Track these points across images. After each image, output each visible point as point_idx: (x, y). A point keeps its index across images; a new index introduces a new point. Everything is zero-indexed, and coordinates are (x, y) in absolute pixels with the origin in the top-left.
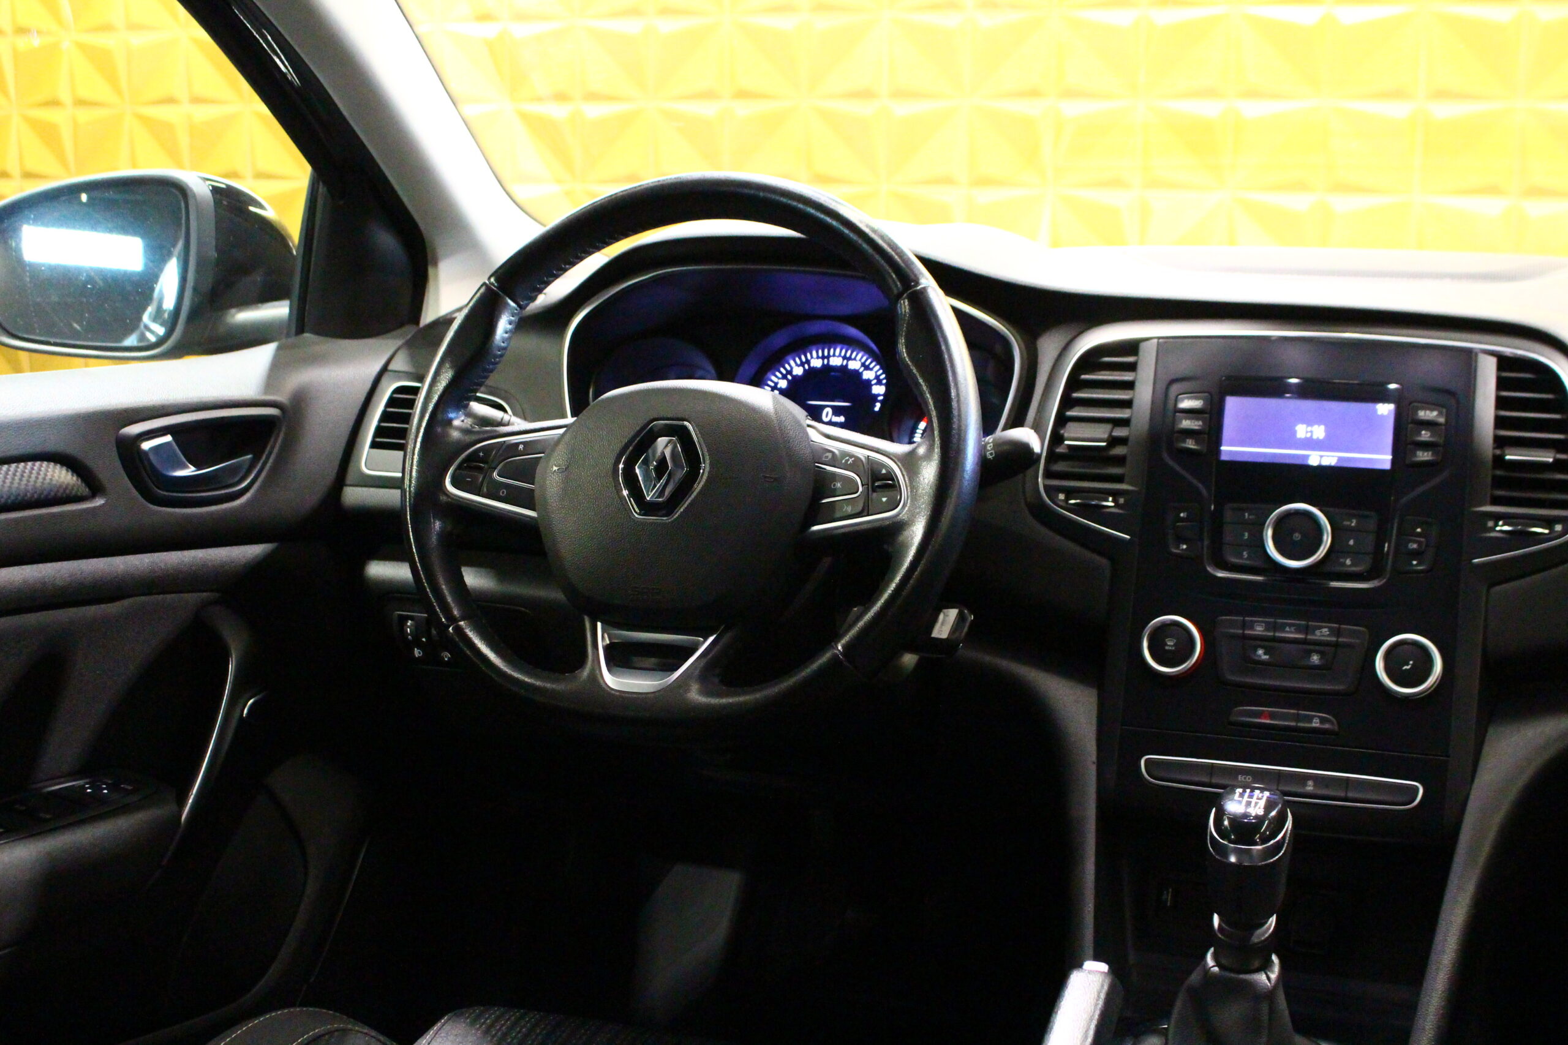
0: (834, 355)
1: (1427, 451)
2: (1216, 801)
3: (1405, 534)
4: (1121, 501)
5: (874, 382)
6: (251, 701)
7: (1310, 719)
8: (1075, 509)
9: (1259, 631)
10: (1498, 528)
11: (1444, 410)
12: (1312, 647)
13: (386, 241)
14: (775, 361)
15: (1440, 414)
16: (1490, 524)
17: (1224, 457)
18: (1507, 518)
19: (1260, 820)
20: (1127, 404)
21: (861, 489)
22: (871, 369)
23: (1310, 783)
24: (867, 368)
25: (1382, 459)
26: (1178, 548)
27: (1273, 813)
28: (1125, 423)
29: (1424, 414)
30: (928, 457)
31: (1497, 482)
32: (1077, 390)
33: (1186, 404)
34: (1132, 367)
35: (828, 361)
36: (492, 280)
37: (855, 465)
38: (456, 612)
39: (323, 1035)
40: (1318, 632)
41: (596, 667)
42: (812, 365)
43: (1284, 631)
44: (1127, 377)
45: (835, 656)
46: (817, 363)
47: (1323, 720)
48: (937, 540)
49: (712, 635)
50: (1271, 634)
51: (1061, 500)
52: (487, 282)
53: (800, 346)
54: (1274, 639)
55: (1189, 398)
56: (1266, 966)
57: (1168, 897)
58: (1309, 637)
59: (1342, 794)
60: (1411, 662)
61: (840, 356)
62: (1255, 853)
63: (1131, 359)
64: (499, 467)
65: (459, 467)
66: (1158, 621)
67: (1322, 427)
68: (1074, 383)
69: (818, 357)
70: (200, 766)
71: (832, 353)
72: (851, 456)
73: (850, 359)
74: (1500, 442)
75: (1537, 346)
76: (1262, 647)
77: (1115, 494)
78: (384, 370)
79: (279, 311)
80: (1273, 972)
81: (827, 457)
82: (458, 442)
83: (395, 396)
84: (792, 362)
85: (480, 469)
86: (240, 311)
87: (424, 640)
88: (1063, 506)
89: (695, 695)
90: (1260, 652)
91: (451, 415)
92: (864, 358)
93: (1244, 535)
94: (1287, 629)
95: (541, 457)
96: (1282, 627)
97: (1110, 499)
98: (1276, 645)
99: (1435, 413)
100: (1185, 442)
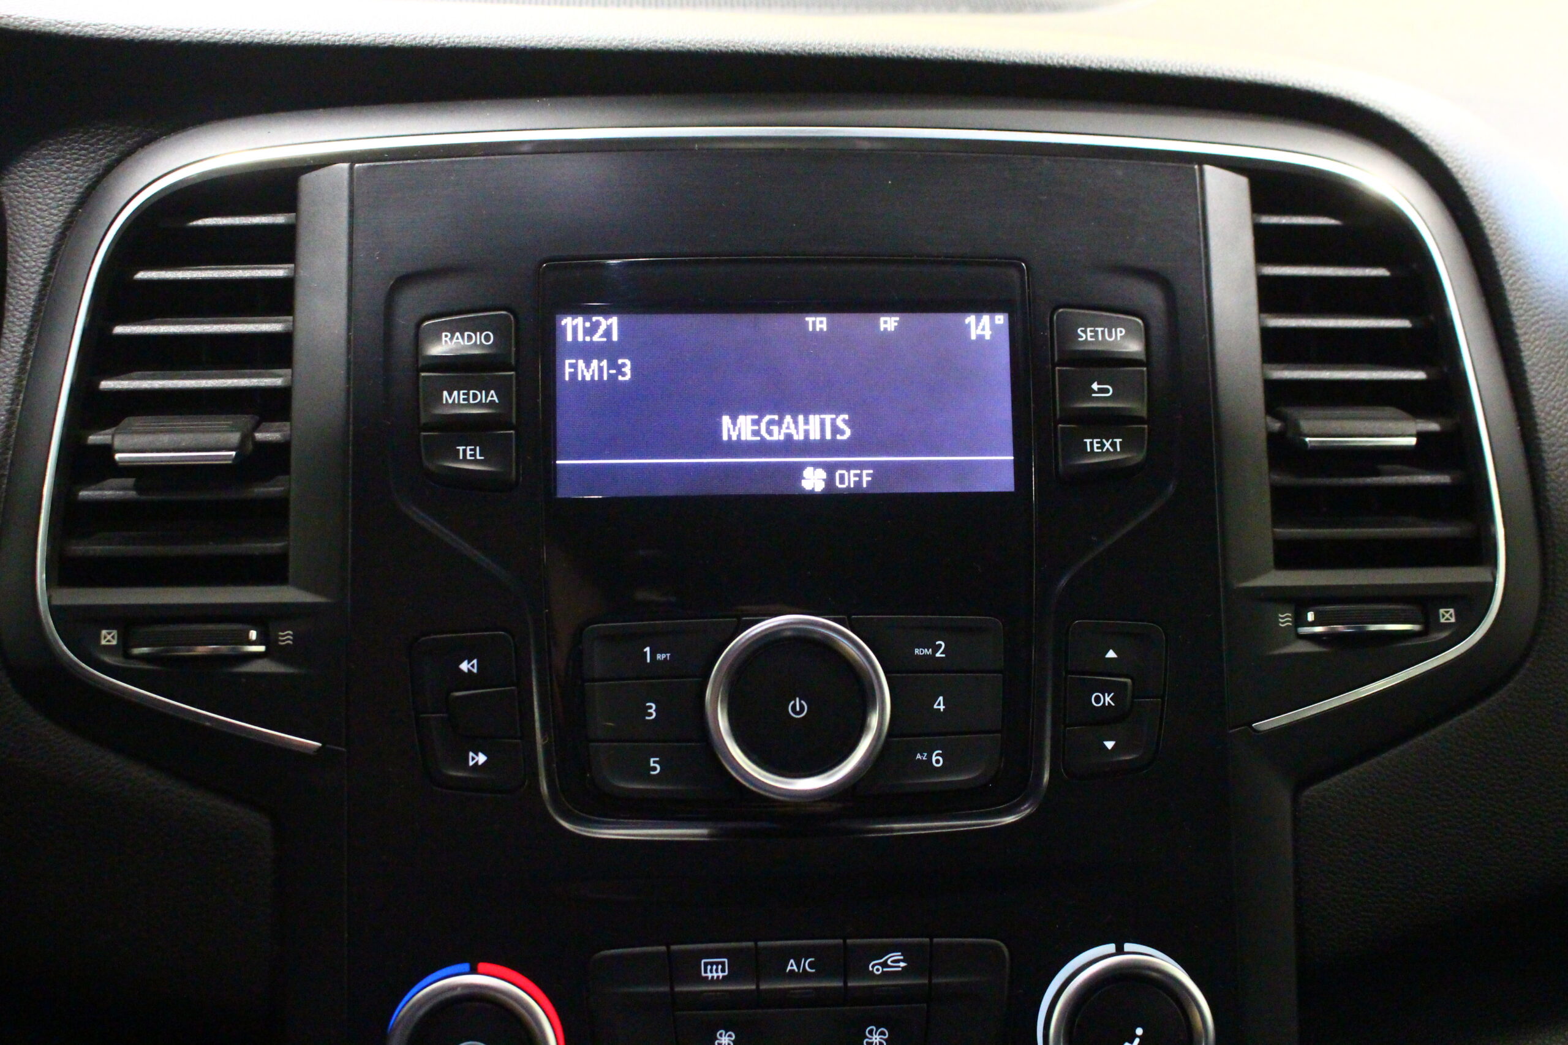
1: (1114, 436)
3: (1077, 668)
4: (286, 637)
8: (154, 673)
9: (713, 981)
10: (1302, 631)
11: (1141, 324)
12: (862, 1010)
15: (1130, 335)
16: (1284, 619)
17: (567, 490)
18: (1324, 602)
20: (278, 350)
25: (991, 464)
26: (460, 759)
28: (278, 405)
29: (1091, 337)
31: (1288, 507)
33: (448, 344)
34: (283, 244)
43: (782, 973)
44: (271, 271)
50: (748, 985)
51: (108, 649)
54: (757, 1000)
55: (453, 328)
58: (853, 982)
60: (1139, 1031)
63: (278, 221)
74: (1280, 397)
76: (726, 1027)
77: (267, 618)
88: (117, 666)
93: (645, 711)
94: (792, 966)
96: (776, 964)
97: (253, 635)
98: (769, 1015)
99: (1120, 331)
100: (452, 453)
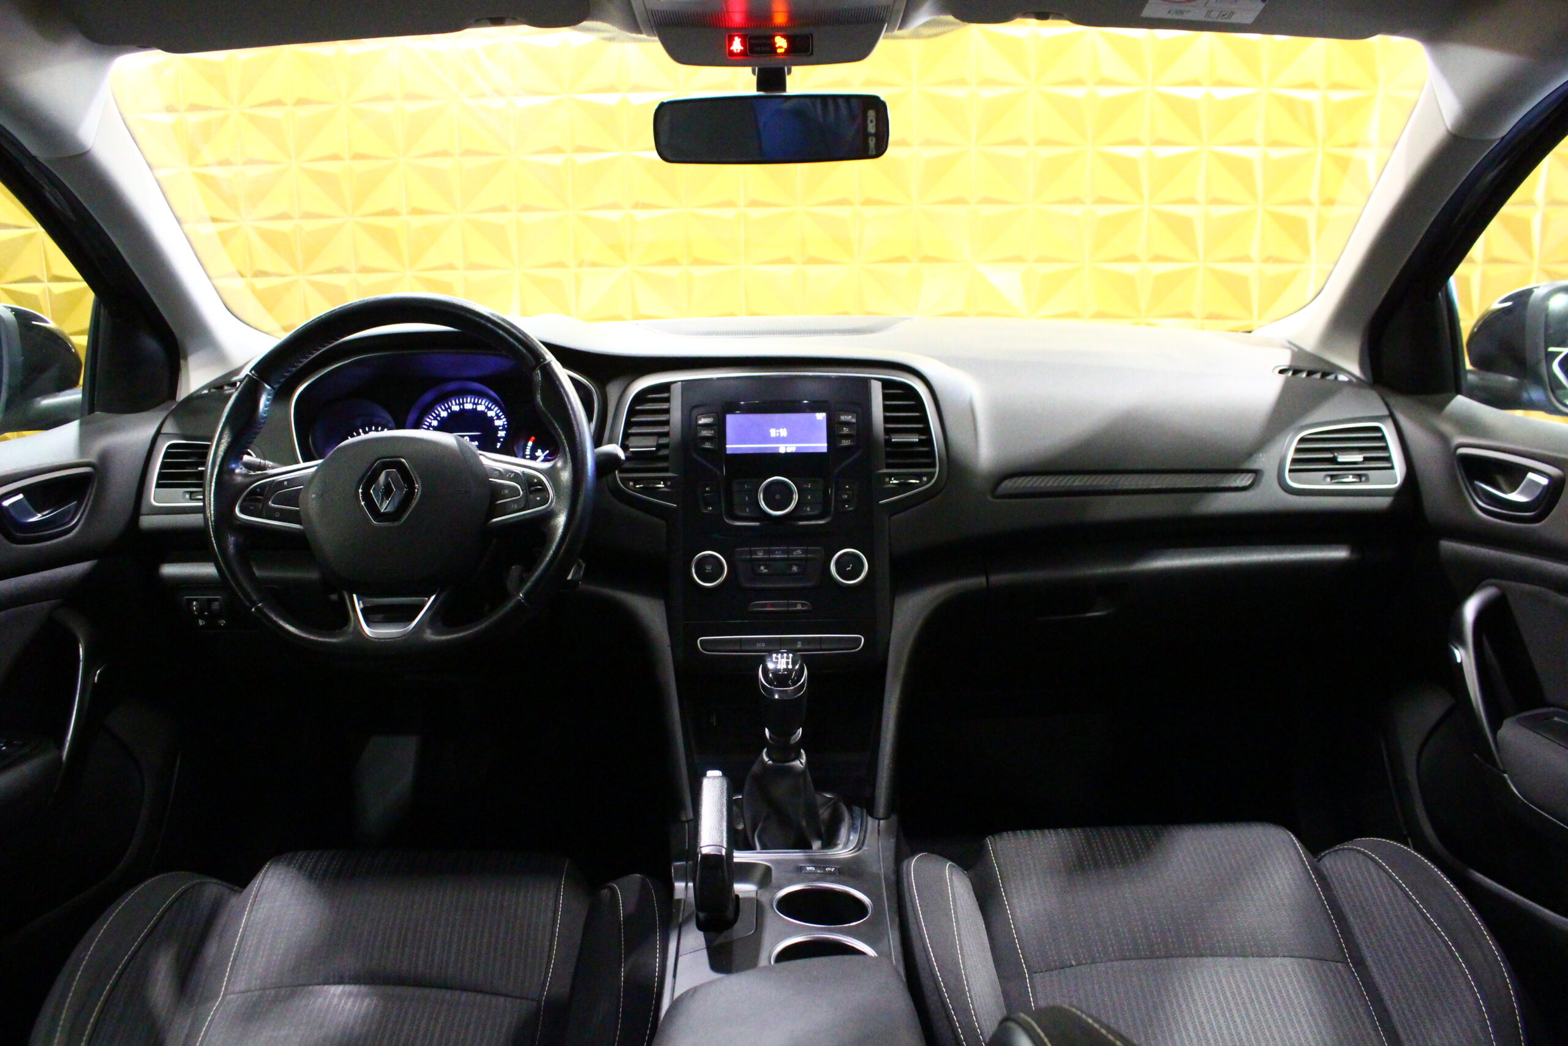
0: (467, 402)
1: (848, 439)
2: (762, 660)
3: (839, 490)
4: (668, 483)
5: (495, 418)
6: (98, 672)
7: (795, 605)
8: (640, 491)
9: (760, 555)
10: (891, 482)
11: (855, 415)
12: (792, 562)
13: (151, 345)
14: (428, 409)
15: (853, 417)
16: (887, 480)
17: (728, 452)
18: (896, 476)
19: (790, 671)
20: (666, 423)
21: (521, 493)
22: (492, 410)
23: (799, 643)
24: (490, 409)
25: (822, 446)
26: (706, 509)
27: (797, 667)
28: (666, 434)
29: (843, 418)
30: (564, 468)
31: (888, 455)
32: (634, 416)
33: (703, 421)
34: (667, 400)
35: (463, 406)
36: (253, 372)
37: (516, 477)
38: (255, 598)
39: (189, 889)
40: (795, 553)
41: (357, 621)
42: (453, 410)
43: (774, 554)
44: (665, 406)
45: (519, 601)
46: (456, 408)
47: (803, 605)
48: (577, 520)
49: (433, 595)
50: (767, 556)
51: (631, 486)
52: (250, 374)
53: (443, 398)
54: (770, 560)
55: (704, 418)
56: (798, 757)
57: (714, 720)
58: (790, 556)
59: (818, 647)
60: (851, 565)
61: (471, 402)
62: (789, 692)
63: (666, 395)
64: (272, 498)
65: (244, 500)
66: (700, 556)
67: (785, 430)
68: (632, 412)
69: (456, 404)
70: (70, 721)
71: (465, 401)
72: (512, 472)
73: (477, 404)
74: (887, 431)
75: (900, 373)
76: (763, 565)
77: (664, 479)
78: (158, 433)
79: (73, 396)
80: (802, 759)
81: (496, 474)
82: (242, 483)
83: (169, 450)
84: (439, 409)
85: (259, 500)
86: (44, 398)
87: (206, 613)
88: (633, 489)
89: (429, 636)
90: (762, 568)
91: (233, 466)
92: (487, 403)
93: (746, 498)
94: (777, 552)
95: (301, 489)
96: (773, 552)
97: (662, 483)
98: (772, 563)
99: (850, 417)
100: (704, 444)
